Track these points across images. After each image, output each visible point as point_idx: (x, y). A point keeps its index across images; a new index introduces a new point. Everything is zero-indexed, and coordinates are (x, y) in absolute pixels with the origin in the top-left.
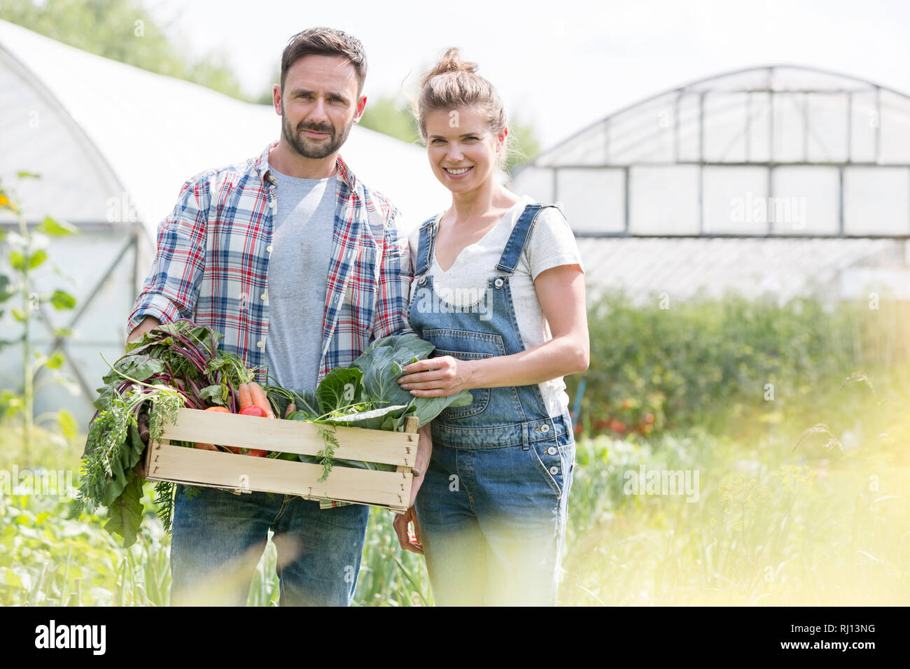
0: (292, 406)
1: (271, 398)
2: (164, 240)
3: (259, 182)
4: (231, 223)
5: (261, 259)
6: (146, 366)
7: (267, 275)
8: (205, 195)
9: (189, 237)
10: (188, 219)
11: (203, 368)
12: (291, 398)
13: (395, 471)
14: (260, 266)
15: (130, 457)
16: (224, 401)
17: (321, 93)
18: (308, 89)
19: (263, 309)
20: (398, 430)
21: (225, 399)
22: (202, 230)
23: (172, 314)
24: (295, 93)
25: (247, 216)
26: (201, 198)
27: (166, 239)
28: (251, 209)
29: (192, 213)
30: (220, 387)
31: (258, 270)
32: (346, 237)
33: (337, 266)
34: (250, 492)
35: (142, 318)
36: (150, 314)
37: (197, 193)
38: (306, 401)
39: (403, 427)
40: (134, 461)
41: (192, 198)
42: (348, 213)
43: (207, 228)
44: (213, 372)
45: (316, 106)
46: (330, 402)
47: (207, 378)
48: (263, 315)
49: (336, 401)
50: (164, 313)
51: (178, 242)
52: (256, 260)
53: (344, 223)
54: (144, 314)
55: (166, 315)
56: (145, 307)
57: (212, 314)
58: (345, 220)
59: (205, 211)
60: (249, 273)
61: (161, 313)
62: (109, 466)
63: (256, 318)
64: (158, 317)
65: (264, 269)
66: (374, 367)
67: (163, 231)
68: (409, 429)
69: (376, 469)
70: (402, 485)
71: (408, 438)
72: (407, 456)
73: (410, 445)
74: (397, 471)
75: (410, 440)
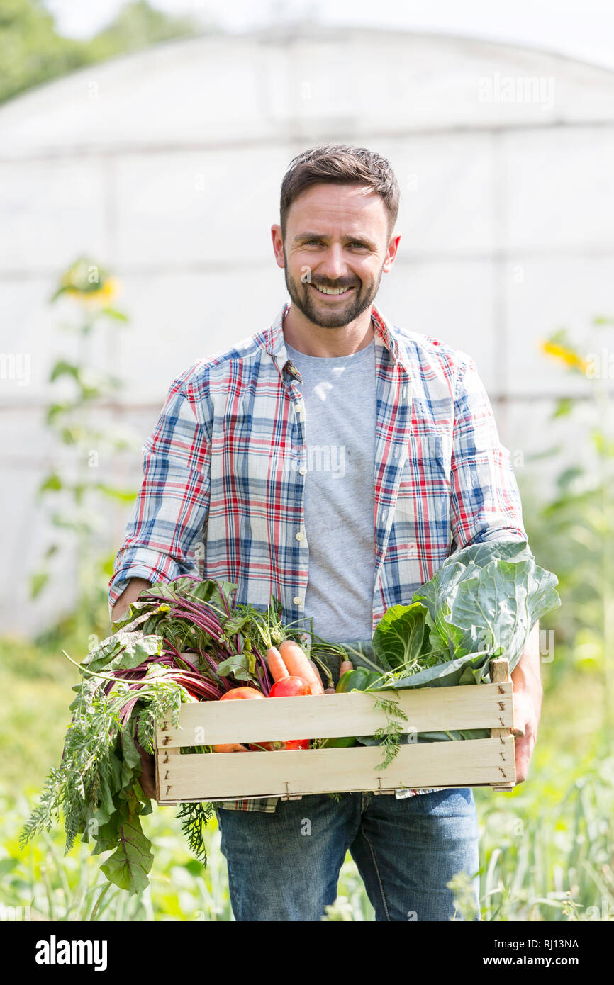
0: (347, 665)
1: (317, 658)
2: (152, 470)
3: (275, 373)
4: (247, 440)
5: (292, 485)
6: (138, 648)
7: (302, 507)
8: (204, 401)
9: (186, 463)
10: (183, 437)
11: (218, 635)
12: (342, 654)
13: (489, 737)
14: (292, 495)
15: (121, 774)
16: (252, 674)
17: (337, 237)
18: (319, 233)
19: (300, 552)
20: (482, 682)
21: (253, 673)
22: (203, 451)
23: (166, 569)
24: (301, 238)
25: (267, 427)
26: (198, 405)
27: (154, 469)
28: (271, 416)
29: (188, 428)
30: (243, 657)
31: (290, 501)
32: (391, 429)
33: (382, 470)
34: (300, 798)
35: (125, 583)
36: (134, 575)
37: (192, 398)
38: (366, 656)
39: (488, 675)
40: (126, 779)
41: (186, 405)
42: (393, 394)
43: (210, 447)
44: (232, 638)
45: (330, 256)
46: (396, 651)
47: (225, 648)
48: (301, 561)
49: (403, 649)
50: (154, 569)
51: (170, 472)
52: (286, 487)
53: (388, 408)
54: (127, 576)
55: (158, 571)
56: (128, 566)
57: (228, 562)
58: (389, 403)
59: (205, 424)
60: (278, 507)
61: (151, 571)
63: (290, 565)
64: (147, 578)
65: (298, 499)
67: (149, 457)
68: (497, 677)
69: (464, 739)
70: (501, 753)
71: (498, 690)
72: (502, 714)
73: (502, 699)
74: (492, 736)
75: (502, 692)
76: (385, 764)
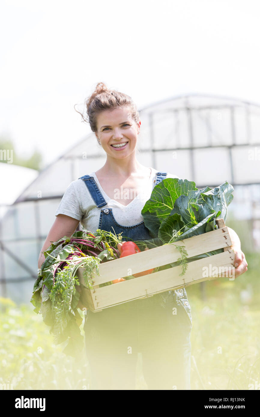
12: (145, 245)
13: (224, 252)
20: (215, 229)
21: (113, 255)
30: (107, 250)
39: (217, 226)
44: (99, 245)
47: (98, 249)
62: (72, 311)
66: (182, 210)
68: (220, 226)
69: (213, 255)
70: (230, 257)
71: (222, 231)
72: (226, 241)
73: (225, 234)
74: (225, 251)
75: (224, 231)
76: (183, 273)
